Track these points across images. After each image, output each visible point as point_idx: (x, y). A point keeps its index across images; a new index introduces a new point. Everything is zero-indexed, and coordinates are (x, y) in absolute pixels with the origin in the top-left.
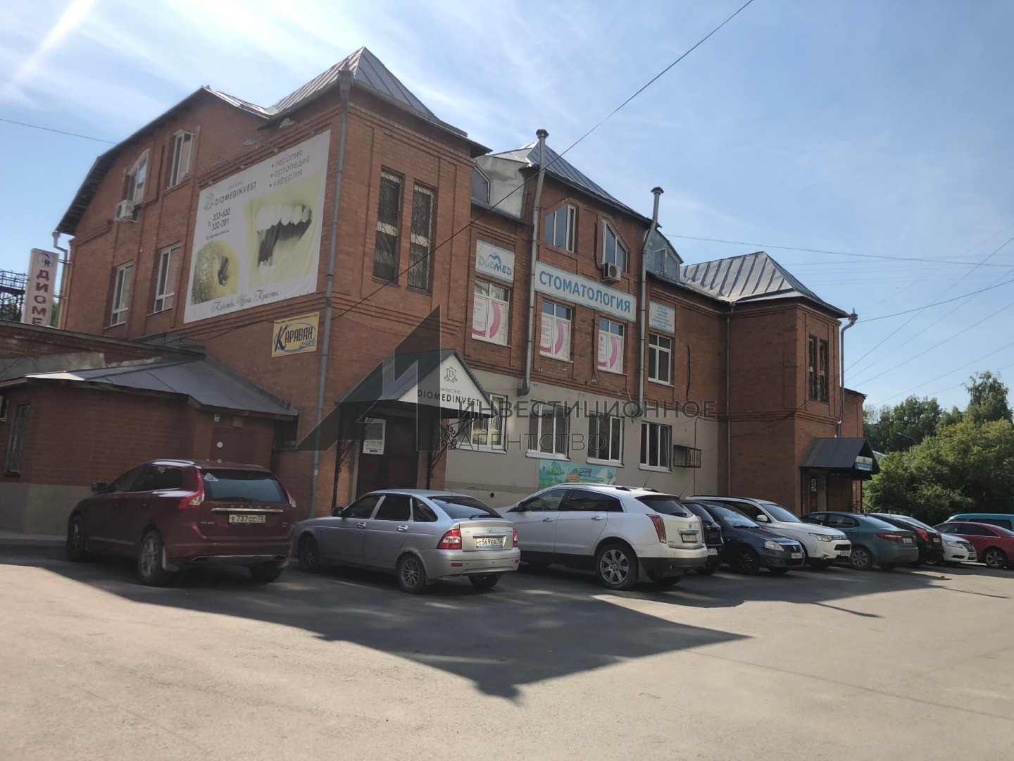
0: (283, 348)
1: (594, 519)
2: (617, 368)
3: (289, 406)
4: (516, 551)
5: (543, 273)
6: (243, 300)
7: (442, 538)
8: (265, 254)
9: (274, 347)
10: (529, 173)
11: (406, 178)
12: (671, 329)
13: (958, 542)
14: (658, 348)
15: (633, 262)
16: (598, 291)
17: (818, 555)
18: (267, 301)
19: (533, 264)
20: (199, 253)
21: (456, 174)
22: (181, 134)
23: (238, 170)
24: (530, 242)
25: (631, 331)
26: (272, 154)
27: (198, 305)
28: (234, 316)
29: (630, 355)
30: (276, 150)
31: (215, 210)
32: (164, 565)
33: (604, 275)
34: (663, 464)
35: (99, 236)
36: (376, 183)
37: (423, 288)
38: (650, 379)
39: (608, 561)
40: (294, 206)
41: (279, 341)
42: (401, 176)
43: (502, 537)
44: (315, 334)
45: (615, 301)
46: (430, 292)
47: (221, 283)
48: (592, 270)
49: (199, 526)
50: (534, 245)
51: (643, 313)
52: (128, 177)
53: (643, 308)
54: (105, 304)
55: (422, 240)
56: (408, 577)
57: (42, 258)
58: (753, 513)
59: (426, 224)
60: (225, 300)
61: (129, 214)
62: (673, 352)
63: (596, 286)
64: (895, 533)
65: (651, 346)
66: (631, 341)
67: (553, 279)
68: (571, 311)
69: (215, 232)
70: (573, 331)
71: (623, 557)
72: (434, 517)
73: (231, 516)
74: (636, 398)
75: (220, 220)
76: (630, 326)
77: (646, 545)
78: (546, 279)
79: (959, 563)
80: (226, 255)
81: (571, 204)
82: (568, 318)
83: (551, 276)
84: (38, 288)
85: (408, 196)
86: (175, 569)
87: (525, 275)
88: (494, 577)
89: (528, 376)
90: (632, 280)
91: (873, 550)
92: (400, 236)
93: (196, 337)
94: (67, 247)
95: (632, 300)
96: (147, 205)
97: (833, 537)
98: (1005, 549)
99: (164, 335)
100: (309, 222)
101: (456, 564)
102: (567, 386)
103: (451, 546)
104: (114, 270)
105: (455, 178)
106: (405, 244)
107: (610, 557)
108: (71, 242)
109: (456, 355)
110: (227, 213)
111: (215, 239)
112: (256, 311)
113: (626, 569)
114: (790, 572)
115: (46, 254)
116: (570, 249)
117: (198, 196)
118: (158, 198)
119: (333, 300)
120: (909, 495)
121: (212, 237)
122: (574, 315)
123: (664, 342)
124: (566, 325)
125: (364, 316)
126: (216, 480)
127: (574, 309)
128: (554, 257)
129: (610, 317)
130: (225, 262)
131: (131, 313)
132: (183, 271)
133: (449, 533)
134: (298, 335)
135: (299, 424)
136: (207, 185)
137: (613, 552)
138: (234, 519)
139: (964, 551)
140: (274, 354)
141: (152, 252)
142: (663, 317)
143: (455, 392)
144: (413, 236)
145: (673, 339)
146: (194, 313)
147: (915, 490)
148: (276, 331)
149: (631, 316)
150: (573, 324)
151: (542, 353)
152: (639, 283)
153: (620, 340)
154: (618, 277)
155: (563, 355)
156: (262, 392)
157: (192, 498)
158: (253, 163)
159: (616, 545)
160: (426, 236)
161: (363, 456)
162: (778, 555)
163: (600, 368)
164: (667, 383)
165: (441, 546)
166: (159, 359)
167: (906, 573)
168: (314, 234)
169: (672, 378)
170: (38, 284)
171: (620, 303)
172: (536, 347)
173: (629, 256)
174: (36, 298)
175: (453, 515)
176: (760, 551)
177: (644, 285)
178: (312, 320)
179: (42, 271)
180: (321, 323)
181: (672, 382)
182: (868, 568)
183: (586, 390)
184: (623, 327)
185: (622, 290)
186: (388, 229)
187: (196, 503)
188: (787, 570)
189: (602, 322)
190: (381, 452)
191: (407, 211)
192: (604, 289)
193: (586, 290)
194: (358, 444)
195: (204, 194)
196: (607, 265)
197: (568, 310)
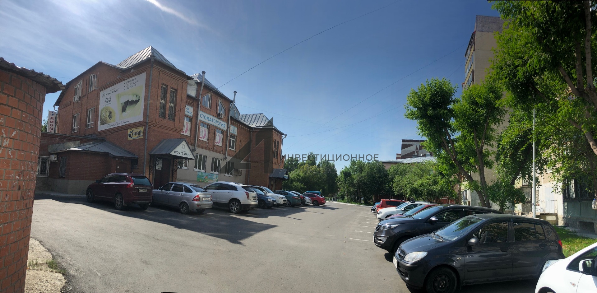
0: (131, 137)
1: (229, 192)
2: (220, 144)
3: (135, 155)
4: (212, 202)
5: (201, 114)
6: (118, 124)
7: (194, 198)
8: (124, 110)
9: (128, 137)
10: (199, 84)
11: (168, 86)
12: (236, 134)
13: (309, 199)
14: (232, 139)
15: (227, 113)
16: (217, 121)
17: (279, 203)
18: (125, 124)
19: (199, 111)
20: (101, 110)
21: (183, 85)
22: (92, 75)
23: (113, 85)
24: (198, 105)
25: (225, 133)
26: (124, 80)
27: (102, 125)
28: (115, 128)
29: (224, 141)
30: (126, 79)
31: (106, 97)
32: (124, 204)
33: (218, 116)
34: (231, 174)
35: (67, 106)
36: (160, 88)
37: (172, 119)
38: (229, 148)
39: (233, 205)
40: (133, 95)
41: (130, 135)
42: (167, 86)
43: (209, 198)
44: (142, 133)
45: (221, 124)
46: (174, 120)
47: (110, 119)
48: (215, 114)
49: (132, 193)
50: (199, 105)
51: (229, 128)
52: (75, 88)
53: (229, 127)
54: (71, 126)
55: (172, 105)
56: (183, 209)
57: (52, 113)
58: (262, 190)
59: (173, 100)
60: (111, 124)
61: (78, 99)
62: (236, 141)
63: (216, 119)
64: (297, 197)
65: (230, 138)
66: (225, 137)
67: (204, 116)
68: (209, 126)
69: (106, 104)
70: (209, 132)
71: (237, 204)
72: (191, 192)
73: (139, 190)
74: (225, 153)
75: (108, 100)
76: (225, 132)
77: (243, 200)
78: (203, 116)
79: (308, 204)
80: (111, 110)
81: (210, 94)
82: (207, 128)
83: (203, 115)
84: (51, 122)
85: (169, 92)
86: (126, 205)
87: (196, 115)
88: (203, 210)
89: (196, 146)
90: (226, 118)
91: (291, 201)
92: (166, 103)
93: (102, 135)
94: (58, 110)
95: (226, 124)
96: (82, 97)
97: (283, 198)
98: (318, 201)
99: (91, 134)
100: (139, 100)
101: (198, 206)
102: (206, 149)
103: (197, 200)
104: (73, 116)
105: (182, 86)
106: (168, 106)
107: (233, 204)
108: (58, 108)
109: (185, 141)
110: (110, 98)
111: (106, 106)
112: (122, 127)
113: (238, 207)
114: (272, 208)
115: (52, 112)
116: (209, 107)
117: (100, 93)
118: (86, 94)
119: (148, 123)
120: (291, 185)
121: (105, 105)
122: (209, 127)
123: (234, 138)
124: (207, 130)
125: (156, 128)
126: (135, 179)
127: (210, 126)
128: (204, 110)
129: (219, 129)
130: (111, 113)
131: (79, 129)
132: (97, 116)
133: (196, 196)
134: (136, 133)
135: (138, 160)
136: (103, 90)
137: (234, 202)
138: (140, 191)
139: (310, 201)
140: (129, 139)
141: (86, 110)
142: (234, 130)
143: (184, 151)
144: (170, 104)
145: (236, 137)
146: (101, 128)
147: (292, 184)
148: (129, 132)
149: (225, 129)
150: (209, 130)
151: (200, 139)
152: (228, 119)
153: (222, 136)
154: (223, 117)
155: (205, 140)
156: (125, 151)
157: (130, 185)
158: (118, 83)
159: (235, 200)
160: (173, 103)
161: (156, 170)
162: (271, 203)
163: (216, 144)
164: (234, 150)
165: (194, 200)
166: (94, 142)
167: (297, 207)
168: (141, 103)
169: (235, 148)
170: (51, 121)
171: (222, 125)
172: (198, 137)
173: (226, 110)
174: (51, 125)
175: (197, 191)
176: (267, 202)
177: (230, 120)
178: (142, 129)
179: (52, 117)
180: (145, 130)
181: (235, 150)
182: (289, 206)
183: (211, 150)
184: (223, 132)
185: (223, 121)
186: (163, 102)
187: (131, 186)
188: (271, 207)
189: (217, 130)
190: (161, 169)
191: (168, 96)
192: (219, 120)
193: (213, 120)
194: (155, 167)
195: (102, 93)
196: (220, 113)
197: (207, 126)
